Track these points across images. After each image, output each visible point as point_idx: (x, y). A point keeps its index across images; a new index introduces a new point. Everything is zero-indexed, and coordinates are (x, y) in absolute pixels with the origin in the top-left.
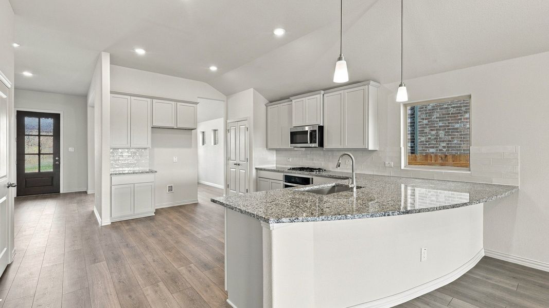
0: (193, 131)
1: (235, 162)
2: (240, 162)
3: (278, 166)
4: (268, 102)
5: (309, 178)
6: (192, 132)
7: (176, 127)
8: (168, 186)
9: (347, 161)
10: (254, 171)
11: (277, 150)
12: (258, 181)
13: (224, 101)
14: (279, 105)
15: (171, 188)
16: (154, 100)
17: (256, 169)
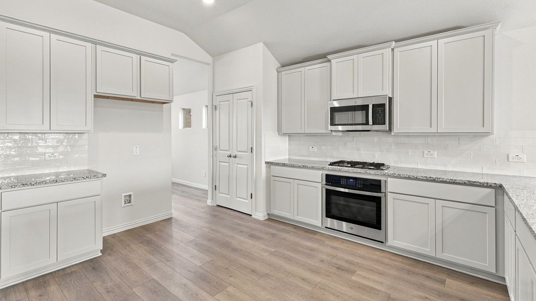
0: (164, 105)
1: (229, 153)
2: (238, 154)
3: (293, 157)
4: (280, 65)
5: (380, 181)
6: (162, 107)
7: (138, 98)
8: (124, 195)
9: (426, 152)
10: (264, 166)
11: (290, 135)
12: (272, 181)
13: (208, 64)
14: (302, 69)
15: (128, 200)
16: (97, 46)
17: (267, 163)
